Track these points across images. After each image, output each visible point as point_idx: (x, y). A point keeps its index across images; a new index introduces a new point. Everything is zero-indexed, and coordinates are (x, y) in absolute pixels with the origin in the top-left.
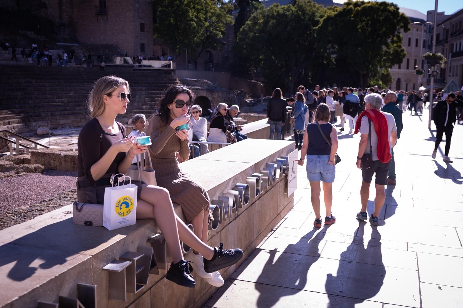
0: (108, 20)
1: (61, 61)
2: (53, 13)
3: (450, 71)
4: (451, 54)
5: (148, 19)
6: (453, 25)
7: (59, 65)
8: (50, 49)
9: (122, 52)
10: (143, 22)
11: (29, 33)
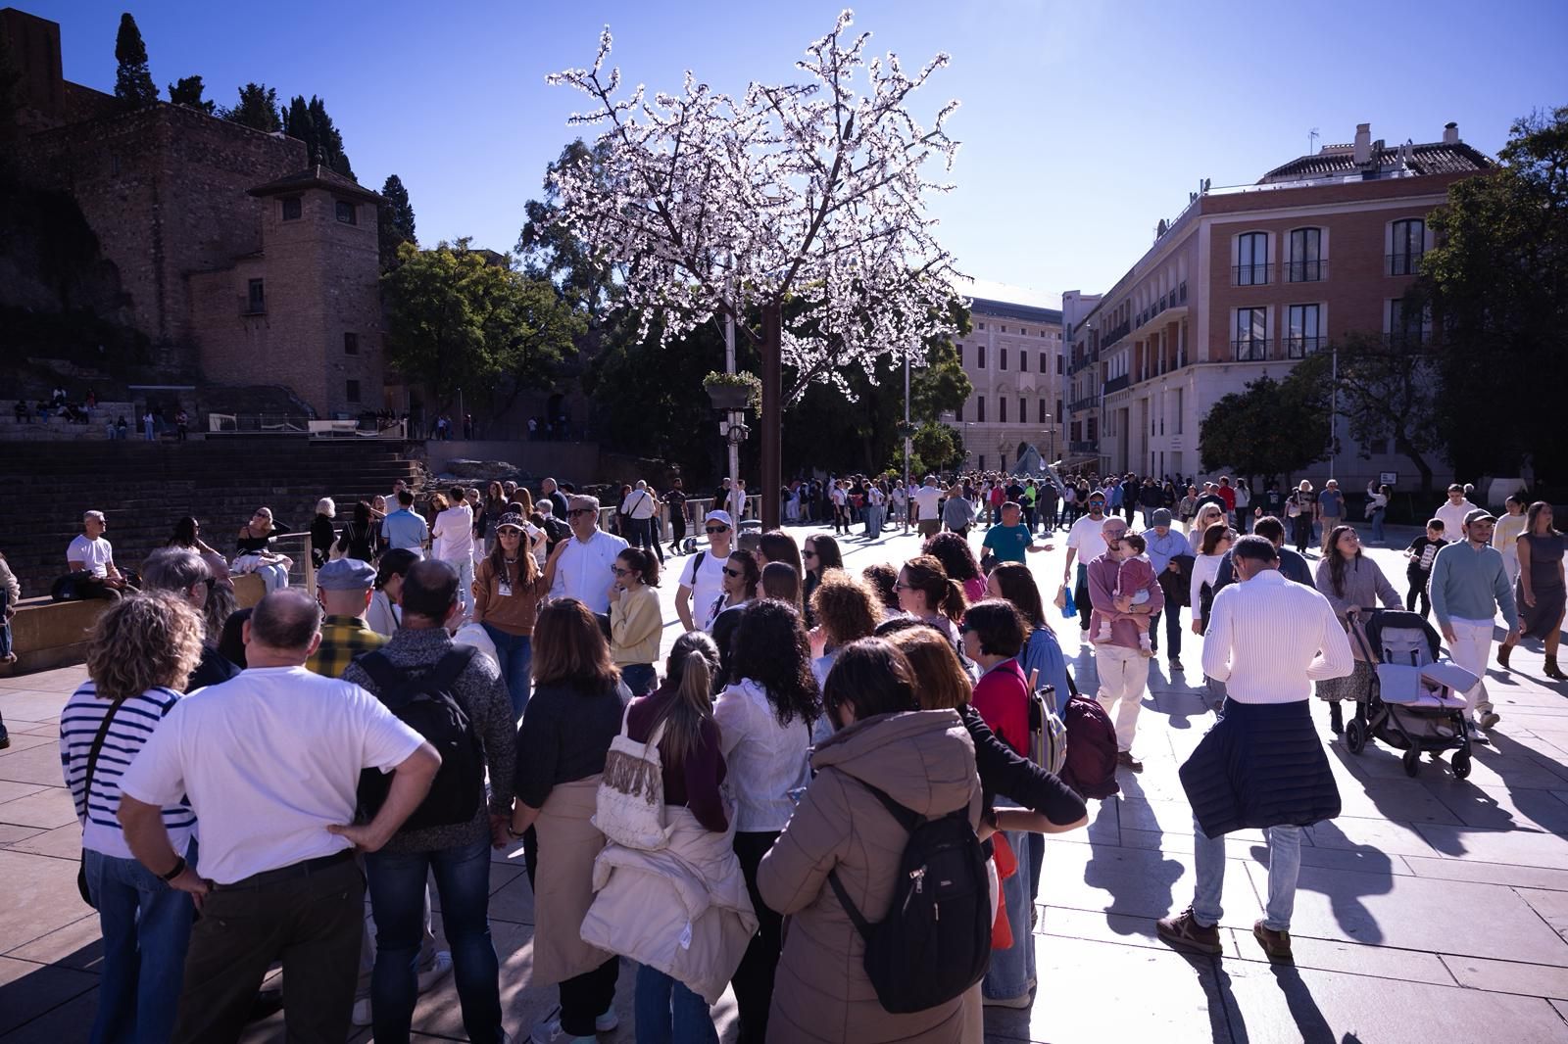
0: (268, 327)
1: (122, 428)
2: (146, 316)
3: (1104, 426)
4: (1103, 385)
5: (367, 324)
6: (1105, 321)
7: (115, 438)
8: (103, 401)
9: (299, 403)
10: (351, 330)
11: (55, 363)
